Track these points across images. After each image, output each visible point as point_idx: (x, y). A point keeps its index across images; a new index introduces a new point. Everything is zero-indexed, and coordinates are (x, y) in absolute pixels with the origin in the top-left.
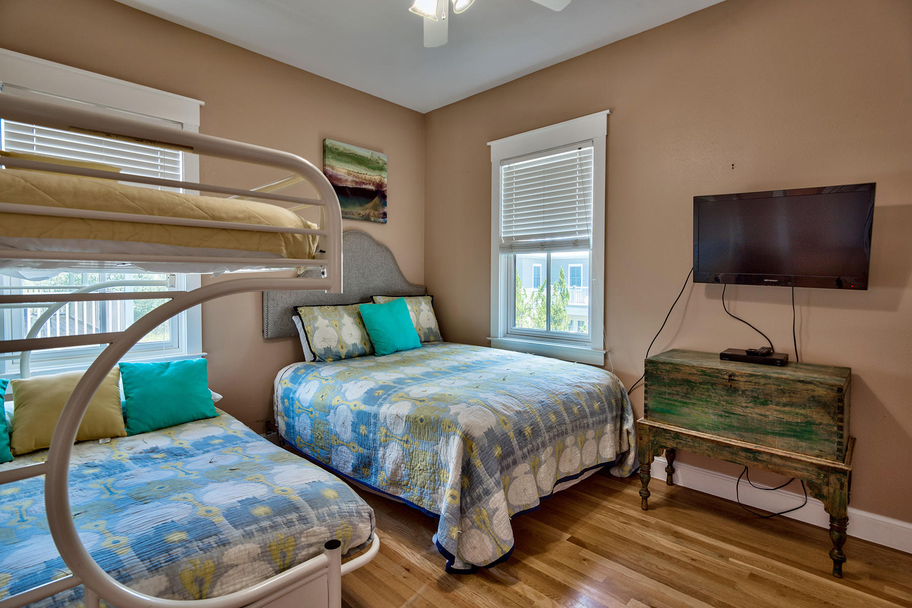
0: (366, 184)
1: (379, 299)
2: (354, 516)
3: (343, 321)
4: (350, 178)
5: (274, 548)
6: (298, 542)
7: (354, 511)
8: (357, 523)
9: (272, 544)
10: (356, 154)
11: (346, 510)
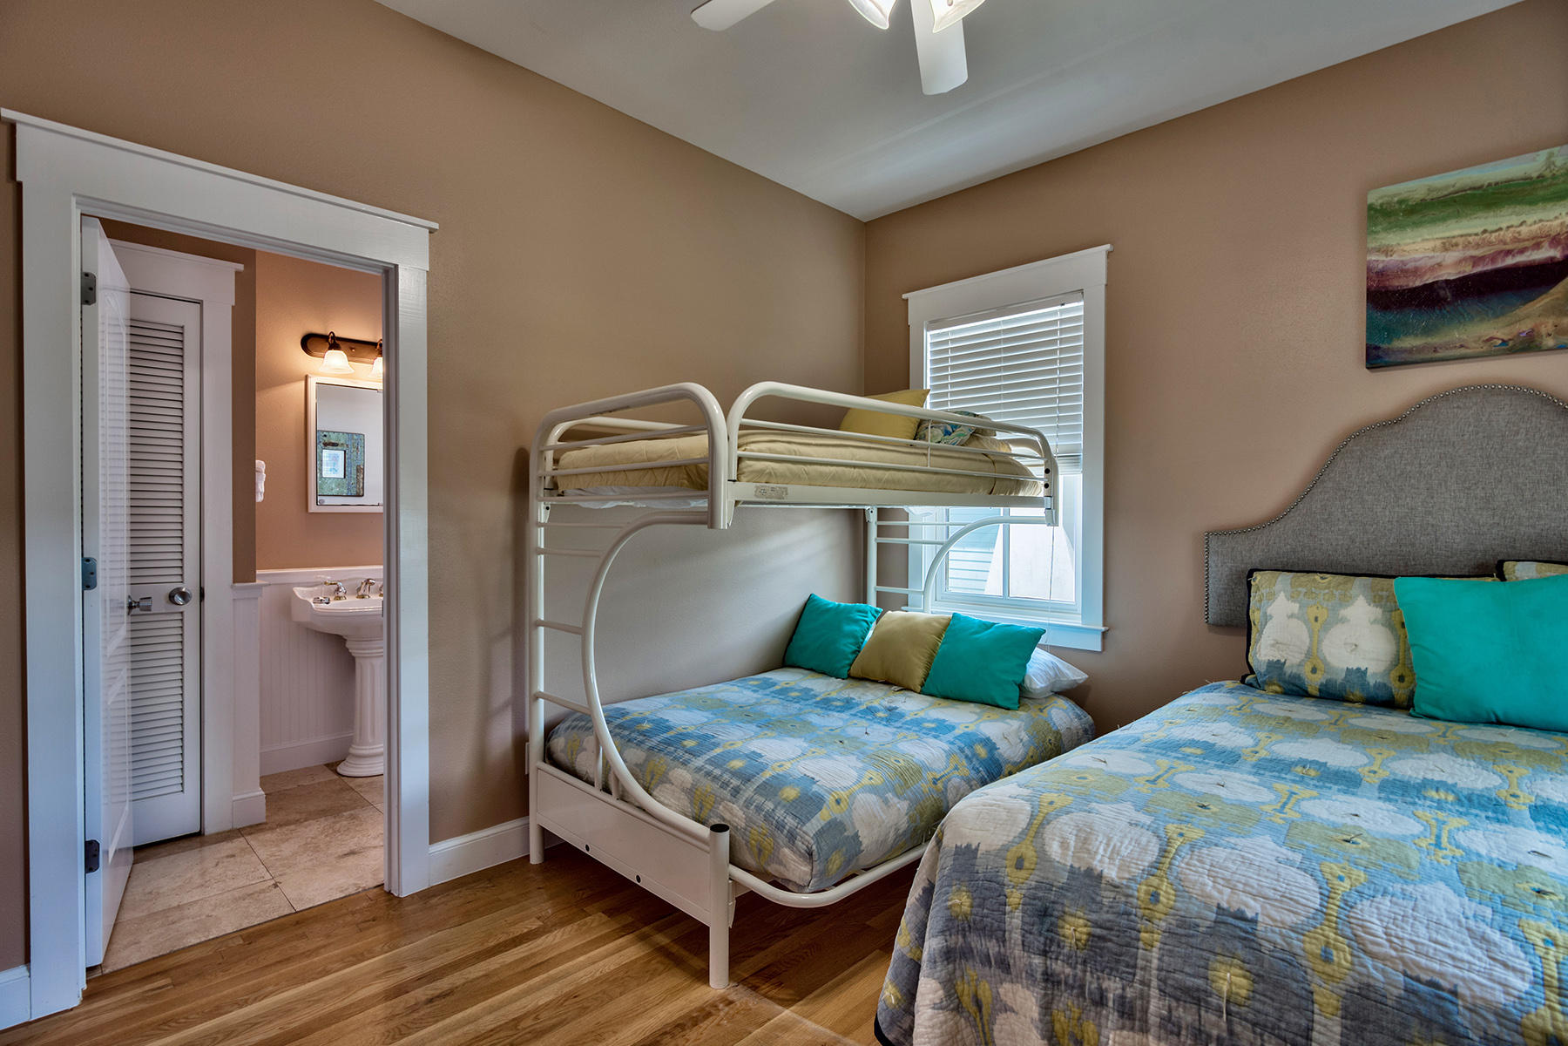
0: (1522, 251)
1: (1521, 571)
2: (782, 832)
3: (1344, 612)
4: (1452, 256)
5: (698, 793)
6: (716, 806)
7: (787, 828)
8: (781, 843)
9: (699, 789)
10: (1479, 184)
11: (776, 818)
